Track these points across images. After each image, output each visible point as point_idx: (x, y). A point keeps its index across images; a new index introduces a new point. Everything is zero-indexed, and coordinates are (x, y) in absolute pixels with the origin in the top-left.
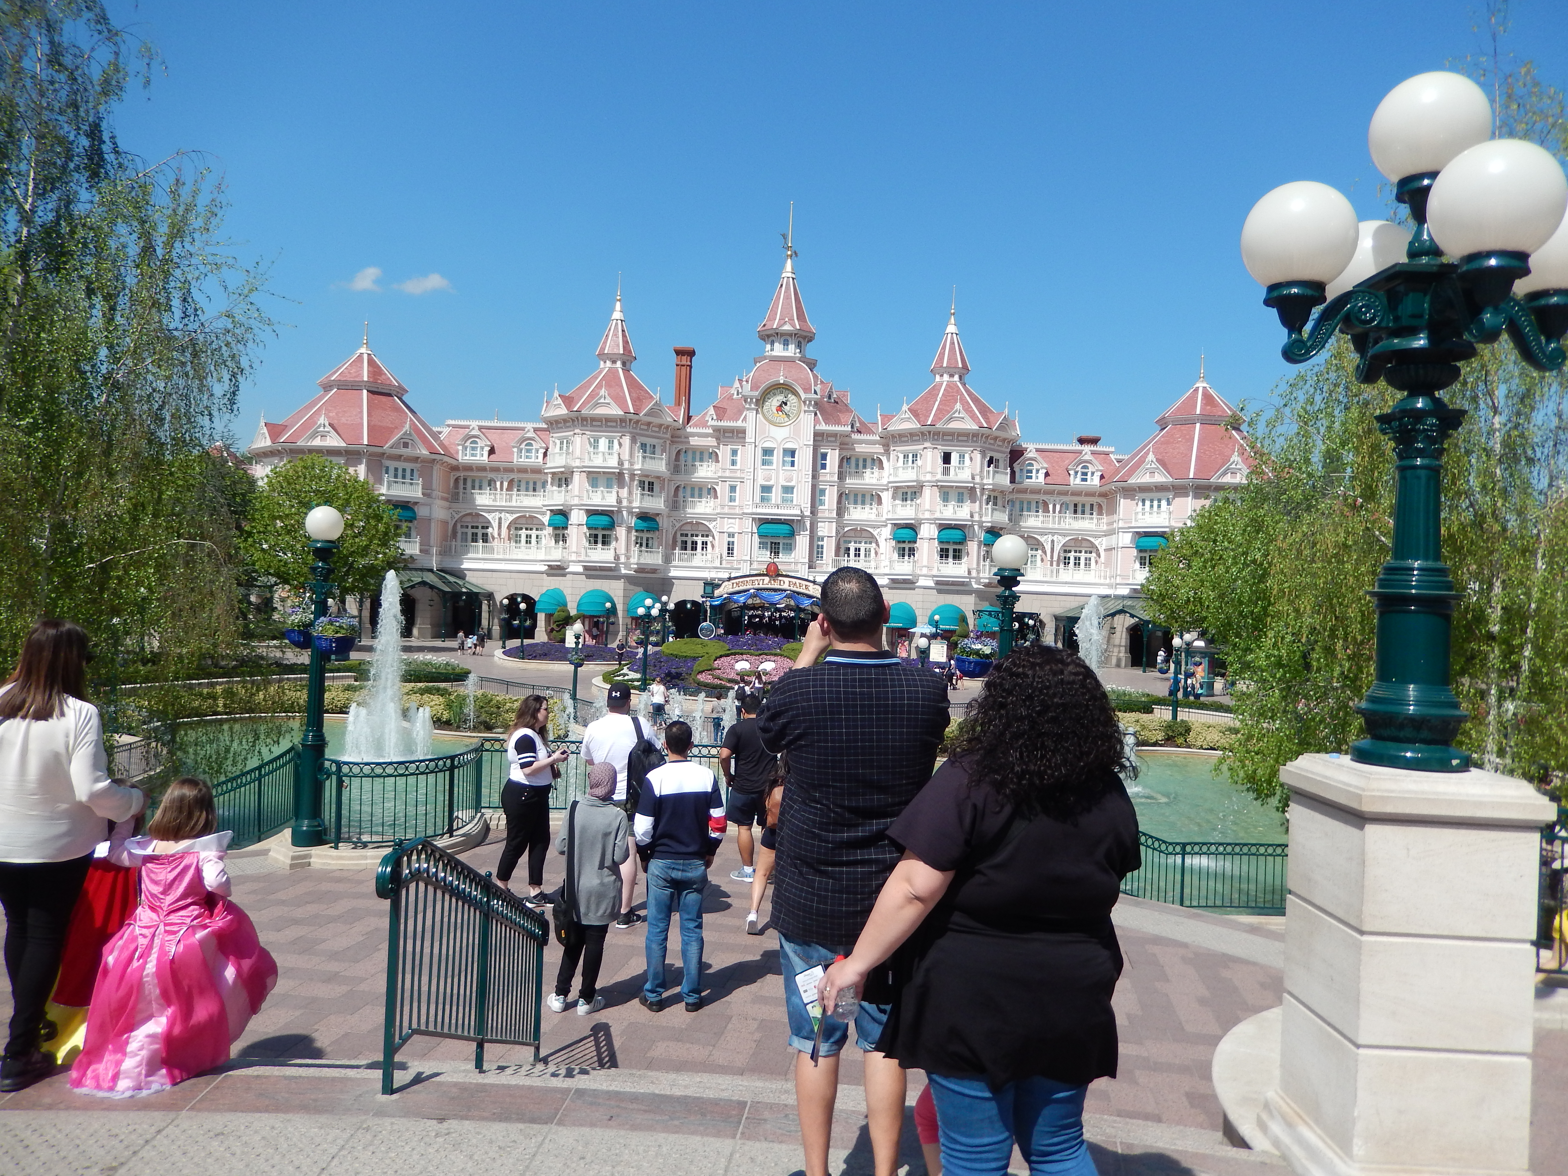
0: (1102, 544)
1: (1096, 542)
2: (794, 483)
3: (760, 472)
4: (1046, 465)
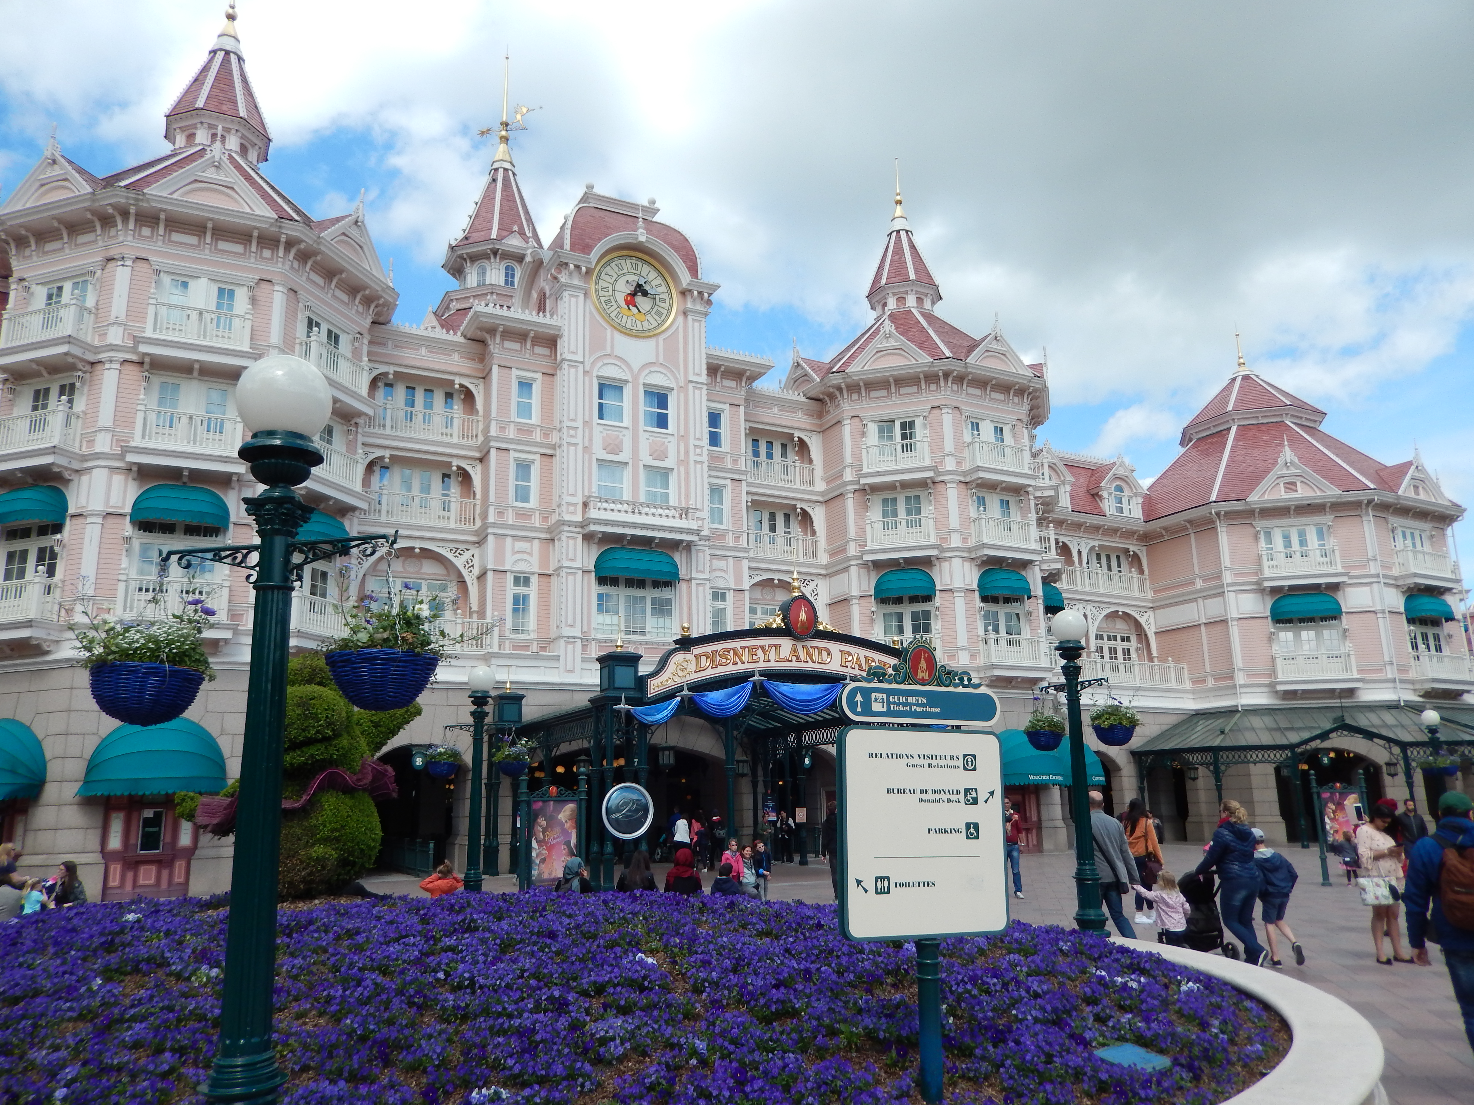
0: (1150, 623)
1: (1142, 621)
2: (669, 463)
3: (597, 430)
4: (1070, 478)
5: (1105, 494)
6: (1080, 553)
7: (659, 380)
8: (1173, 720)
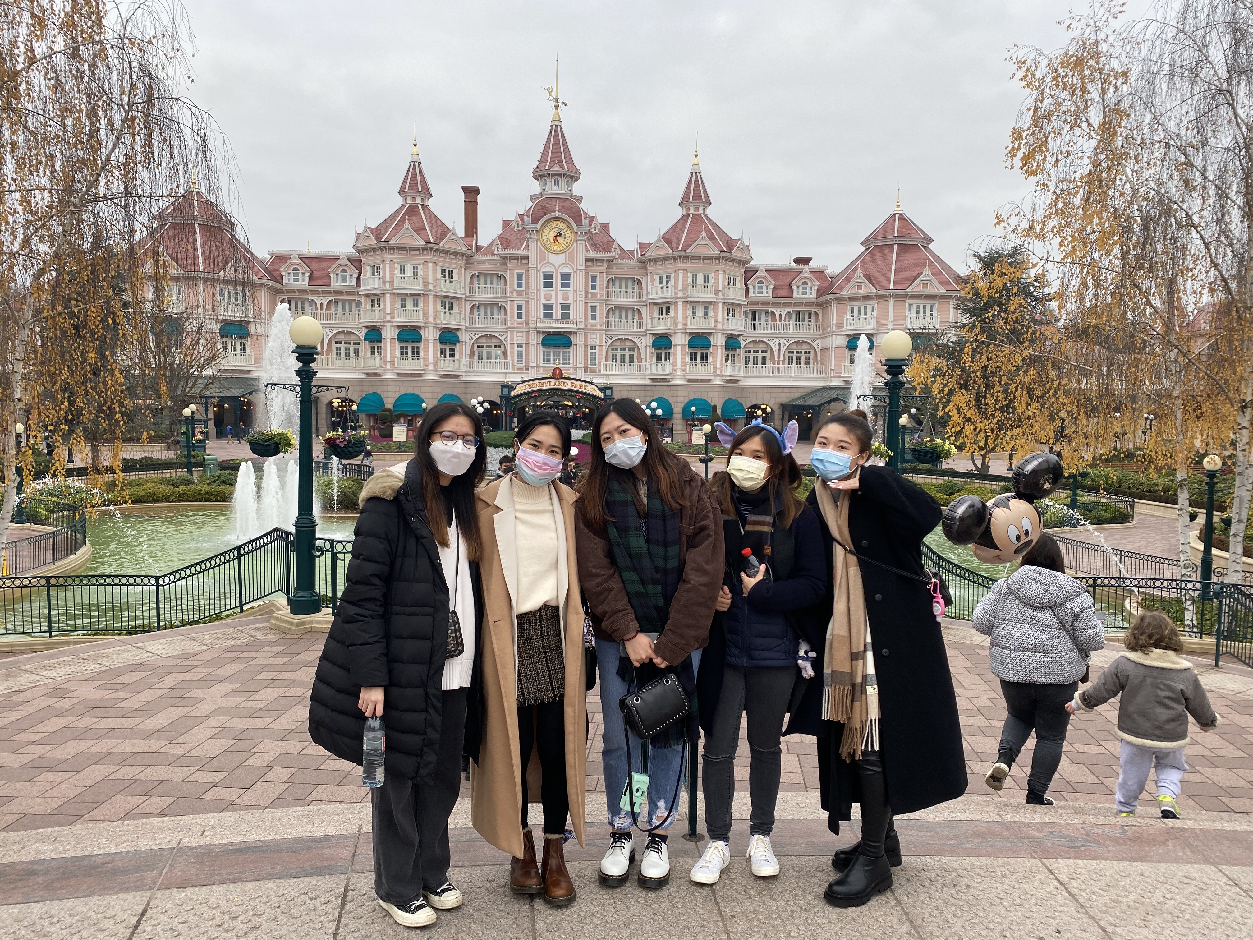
0: (819, 345)
1: (814, 344)
2: (570, 301)
3: (542, 292)
4: (773, 282)
5: (794, 287)
6: (780, 315)
7: (566, 270)
8: (810, 390)
